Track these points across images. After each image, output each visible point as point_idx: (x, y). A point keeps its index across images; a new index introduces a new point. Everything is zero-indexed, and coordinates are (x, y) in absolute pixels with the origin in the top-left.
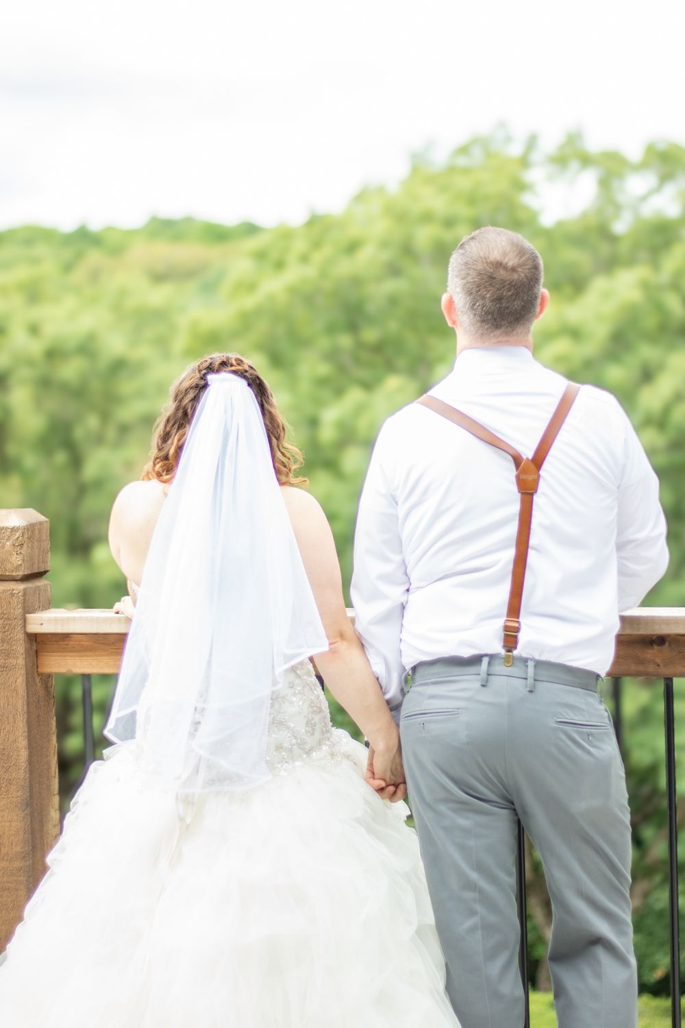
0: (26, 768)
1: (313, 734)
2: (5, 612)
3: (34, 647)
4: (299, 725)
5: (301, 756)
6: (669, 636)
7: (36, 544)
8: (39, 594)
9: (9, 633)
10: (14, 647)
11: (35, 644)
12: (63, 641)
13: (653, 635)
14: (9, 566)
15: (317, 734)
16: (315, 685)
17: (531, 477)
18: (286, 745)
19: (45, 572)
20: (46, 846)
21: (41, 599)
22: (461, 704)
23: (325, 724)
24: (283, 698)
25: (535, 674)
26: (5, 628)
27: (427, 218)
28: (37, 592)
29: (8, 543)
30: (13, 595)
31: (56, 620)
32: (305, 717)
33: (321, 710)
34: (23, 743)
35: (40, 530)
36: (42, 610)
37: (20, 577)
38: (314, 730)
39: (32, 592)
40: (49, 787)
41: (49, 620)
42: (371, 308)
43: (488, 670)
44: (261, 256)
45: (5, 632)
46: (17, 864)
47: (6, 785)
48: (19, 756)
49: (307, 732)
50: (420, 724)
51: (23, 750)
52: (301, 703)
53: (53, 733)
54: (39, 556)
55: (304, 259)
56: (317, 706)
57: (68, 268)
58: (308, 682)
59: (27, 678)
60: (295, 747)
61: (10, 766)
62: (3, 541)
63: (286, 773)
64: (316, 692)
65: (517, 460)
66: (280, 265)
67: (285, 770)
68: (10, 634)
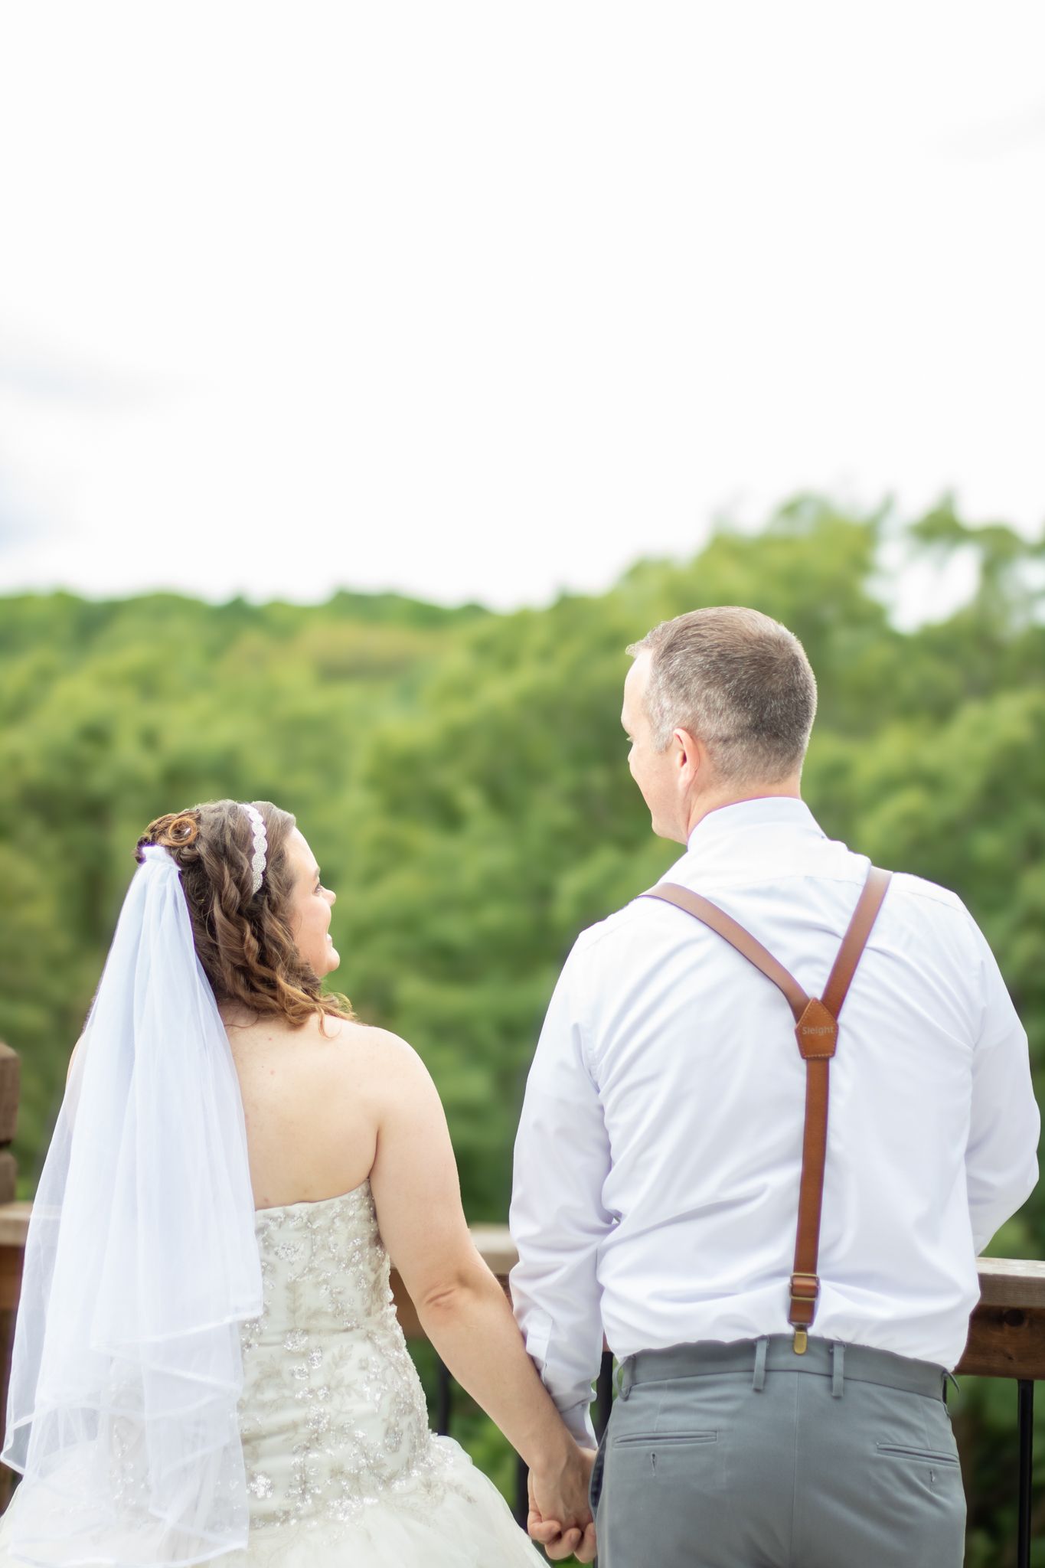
1: (395, 1451)
4: (373, 1436)
5: (375, 1488)
6: (1029, 1310)
13: (1003, 1308)
15: (405, 1448)
16: (405, 1365)
17: (822, 1032)
18: (349, 1468)
19: (9, 1142)
22: (721, 1423)
23: (420, 1431)
24: (348, 1386)
25: (845, 1369)
32: (384, 1420)
33: (411, 1409)
38: (399, 1443)
43: (767, 1363)
44: (484, 647)
49: (385, 1446)
50: (648, 1455)
52: (378, 1396)
55: (546, 655)
56: (405, 1403)
58: (393, 1360)
60: (365, 1473)
63: (347, 1518)
64: (405, 1378)
65: (798, 1006)
66: (509, 661)
67: (346, 1512)
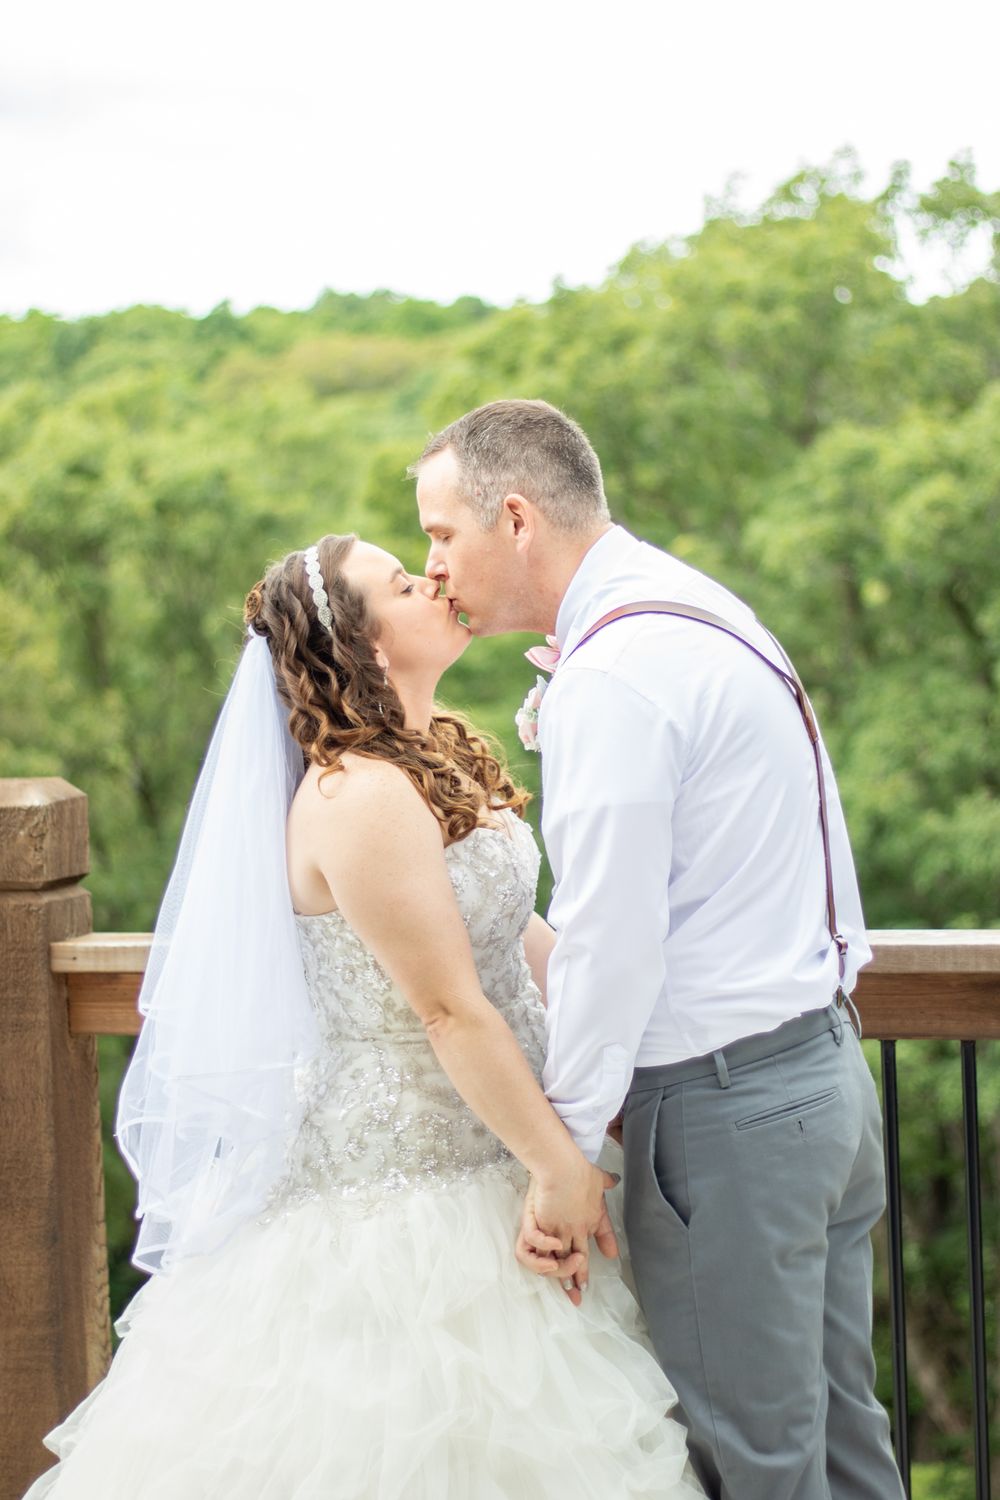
0: (52, 1182)
2: (18, 940)
3: (65, 994)
7: (66, 832)
8: (72, 911)
9: (24, 972)
10: (32, 995)
11: (65, 988)
12: (109, 983)
14: (23, 868)
19: (82, 876)
20: (85, 1302)
21: (76, 918)
26: (17, 964)
27: (733, 295)
28: (69, 907)
29: (22, 833)
30: (29, 913)
31: (97, 952)
34: (46, 1143)
35: (73, 812)
36: (77, 936)
37: (41, 885)
39: (60, 908)
40: (89, 1211)
41: (87, 952)
42: (650, 434)
44: (482, 355)
45: (18, 971)
46: (40, 1331)
47: (22, 1209)
48: (40, 1163)
51: (48, 1154)
53: (97, 1126)
54: (71, 851)
57: (201, 375)
59: (53, 1043)
61: (27, 1180)
62: (14, 829)
66: (512, 370)
68: (26, 975)
